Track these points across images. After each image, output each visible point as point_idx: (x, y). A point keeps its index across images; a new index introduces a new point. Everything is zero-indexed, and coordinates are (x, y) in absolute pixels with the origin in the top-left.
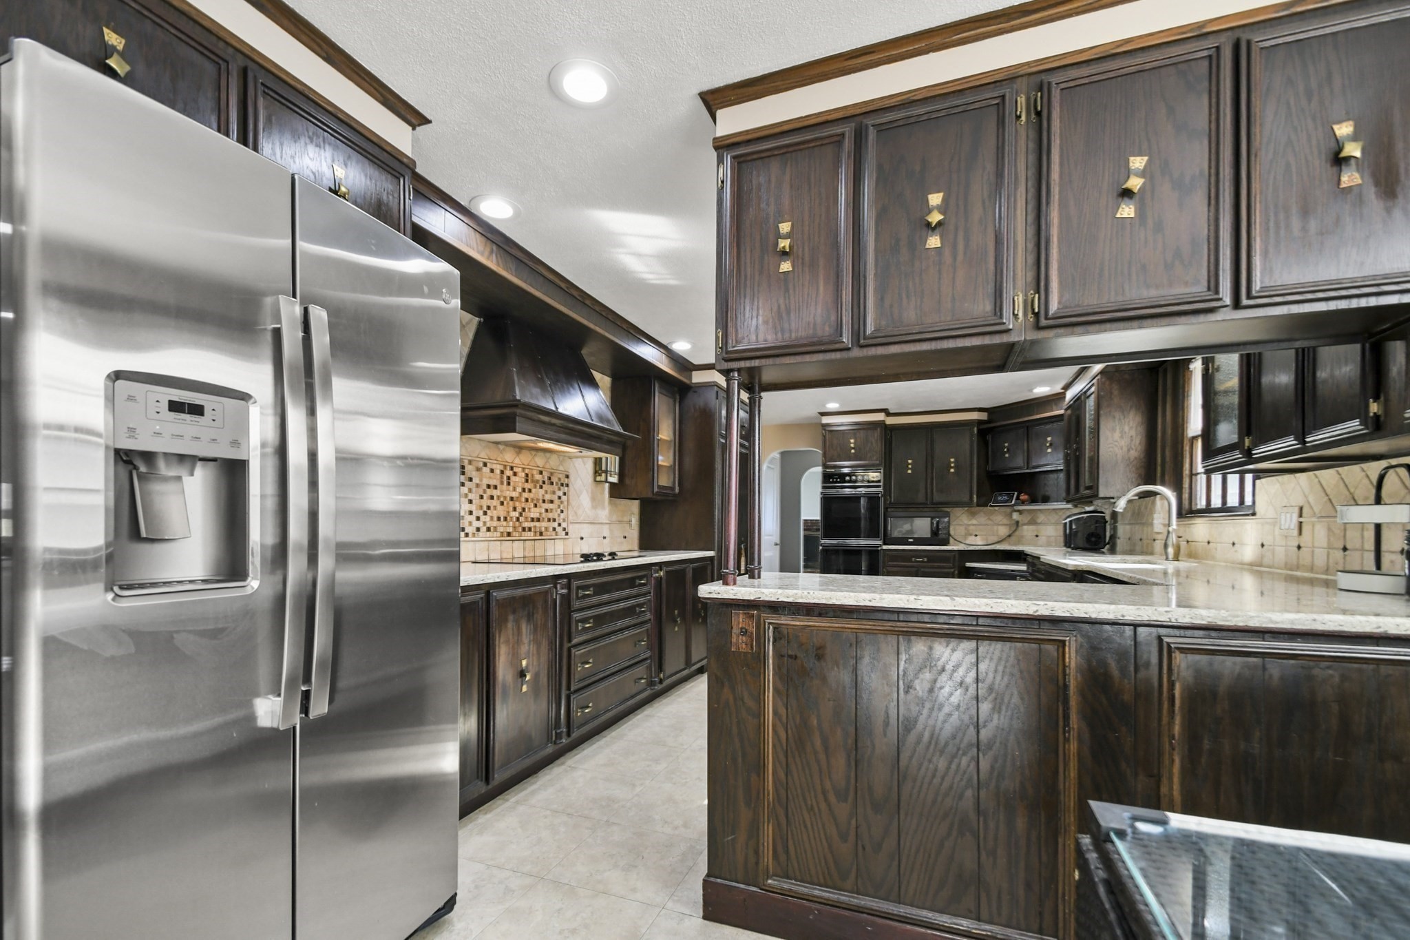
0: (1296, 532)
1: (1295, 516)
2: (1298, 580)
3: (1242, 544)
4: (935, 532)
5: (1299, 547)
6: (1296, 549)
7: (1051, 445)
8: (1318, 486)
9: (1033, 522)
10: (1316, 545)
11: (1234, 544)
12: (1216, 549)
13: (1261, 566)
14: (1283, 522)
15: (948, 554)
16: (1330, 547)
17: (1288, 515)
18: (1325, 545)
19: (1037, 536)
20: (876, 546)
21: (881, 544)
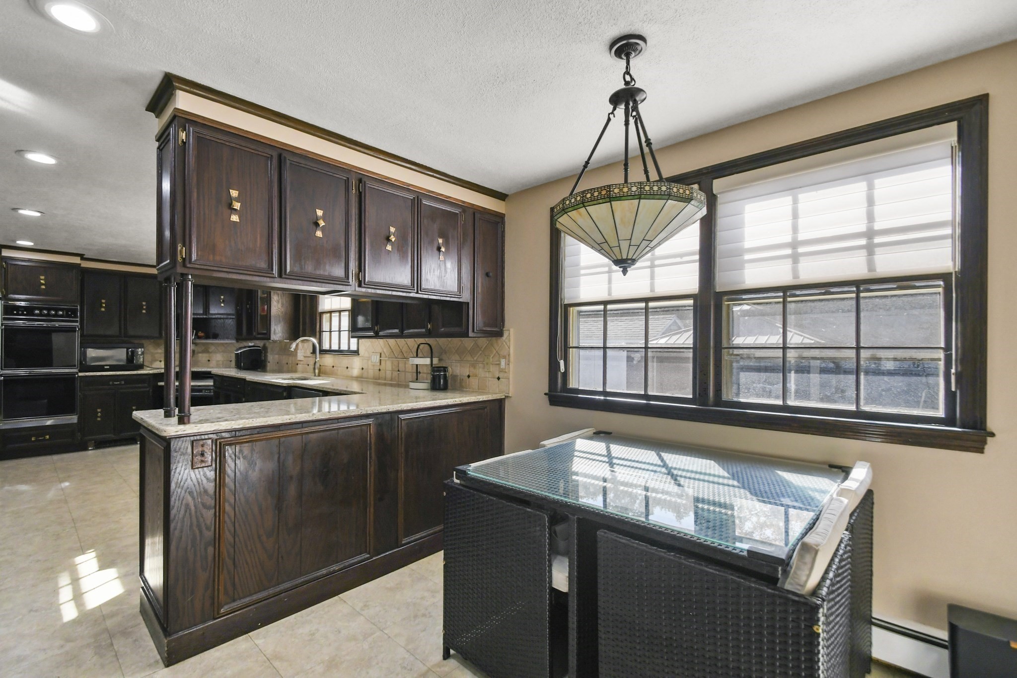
0: (379, 364)
1: (378, 357)
2: (379, 384)
3: (352, 368)
4: (130, 360)
5: (380, 370)
6: (378, 371)
7: (223, 301)
8: (388, 345)
9: (206, 351)
10: (387, 369)
11: (347, 368)
12: (338, 370)
13: (362, 378)
14: (373, 359)
15: (144, 377)
16: (393, 370)
17: (375, 356)
18: (391, 369)
19: (209, 361)
20: (73, 374)
21: (77, 371)
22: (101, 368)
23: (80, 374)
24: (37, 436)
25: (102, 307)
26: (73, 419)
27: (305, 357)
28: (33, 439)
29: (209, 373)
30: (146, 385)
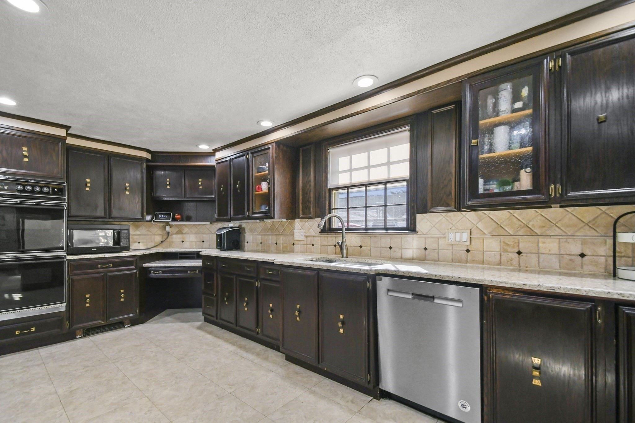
0: (468, 243)
1: (466, 234)
3: (403, 249)
4: (117, 241)
5: (468, 251)
6: (465, 252)
9: (180, 232)
10: (486, 249)
14: (452, 237)
16: (503, 251)
17: (458, 234)
18: (498, 250)
19: (183, 242)
20: (61, 258)
21: (65, 254)
22: (88, 251)
23: (69, 258)
24: (21, 329)
25: (86, 186)
26: (62, 307)
27: (307, 237)
28: (17, 333)
29: (198, 253)
30: (133, 267)
